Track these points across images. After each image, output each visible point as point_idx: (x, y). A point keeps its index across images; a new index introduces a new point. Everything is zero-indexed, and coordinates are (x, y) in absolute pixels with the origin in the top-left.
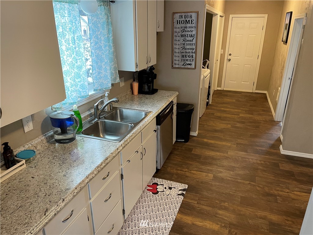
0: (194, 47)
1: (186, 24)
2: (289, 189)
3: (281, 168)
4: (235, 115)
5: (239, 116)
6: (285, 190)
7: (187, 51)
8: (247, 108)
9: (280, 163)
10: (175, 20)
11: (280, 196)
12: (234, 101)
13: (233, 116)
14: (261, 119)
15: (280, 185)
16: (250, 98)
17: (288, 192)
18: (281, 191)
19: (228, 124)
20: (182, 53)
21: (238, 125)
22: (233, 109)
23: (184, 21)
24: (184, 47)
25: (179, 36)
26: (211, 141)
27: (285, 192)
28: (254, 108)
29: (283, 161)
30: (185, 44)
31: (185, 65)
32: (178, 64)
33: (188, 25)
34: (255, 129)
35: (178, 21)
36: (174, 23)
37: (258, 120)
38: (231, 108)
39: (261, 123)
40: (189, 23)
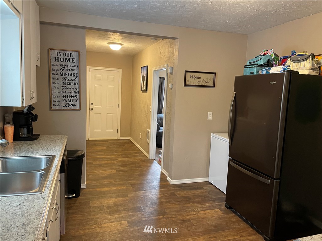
0: (77, 87)
1: (66, 62)
2: (194, 211)
3: (179, 196)
4: (113, 160)
5: (117, 161)
6: (192, 213)
7: (69, 90)
8: (120, 153)
9: (175, 192)
10: (52, 57)
11: (193, 219)
12: (105, 148)
13: (112, 161)
14: (138, 160)
15: (187, 210)
16: (118, 144)
17: (196, 214)
18: (191, 215)
19: (111, 169)
20: (63, 92)
21: (122, 168)
22: (109, 155)
23: (63, 59)
24: (65, 86)
25: (57, 75)
26: (105, 189)
27: (194, 215)
28: (126, 152)
29: (176, 189)
30: (66, 84)
31: (67, 106)
32: (58, 106)
33: (69, 64)
34: (139, 169)
35: (55, 58)
36: (51, 59)
37: (136, 161)
38: (107, 155)
39: (140, 163)
40: (70, 62)
